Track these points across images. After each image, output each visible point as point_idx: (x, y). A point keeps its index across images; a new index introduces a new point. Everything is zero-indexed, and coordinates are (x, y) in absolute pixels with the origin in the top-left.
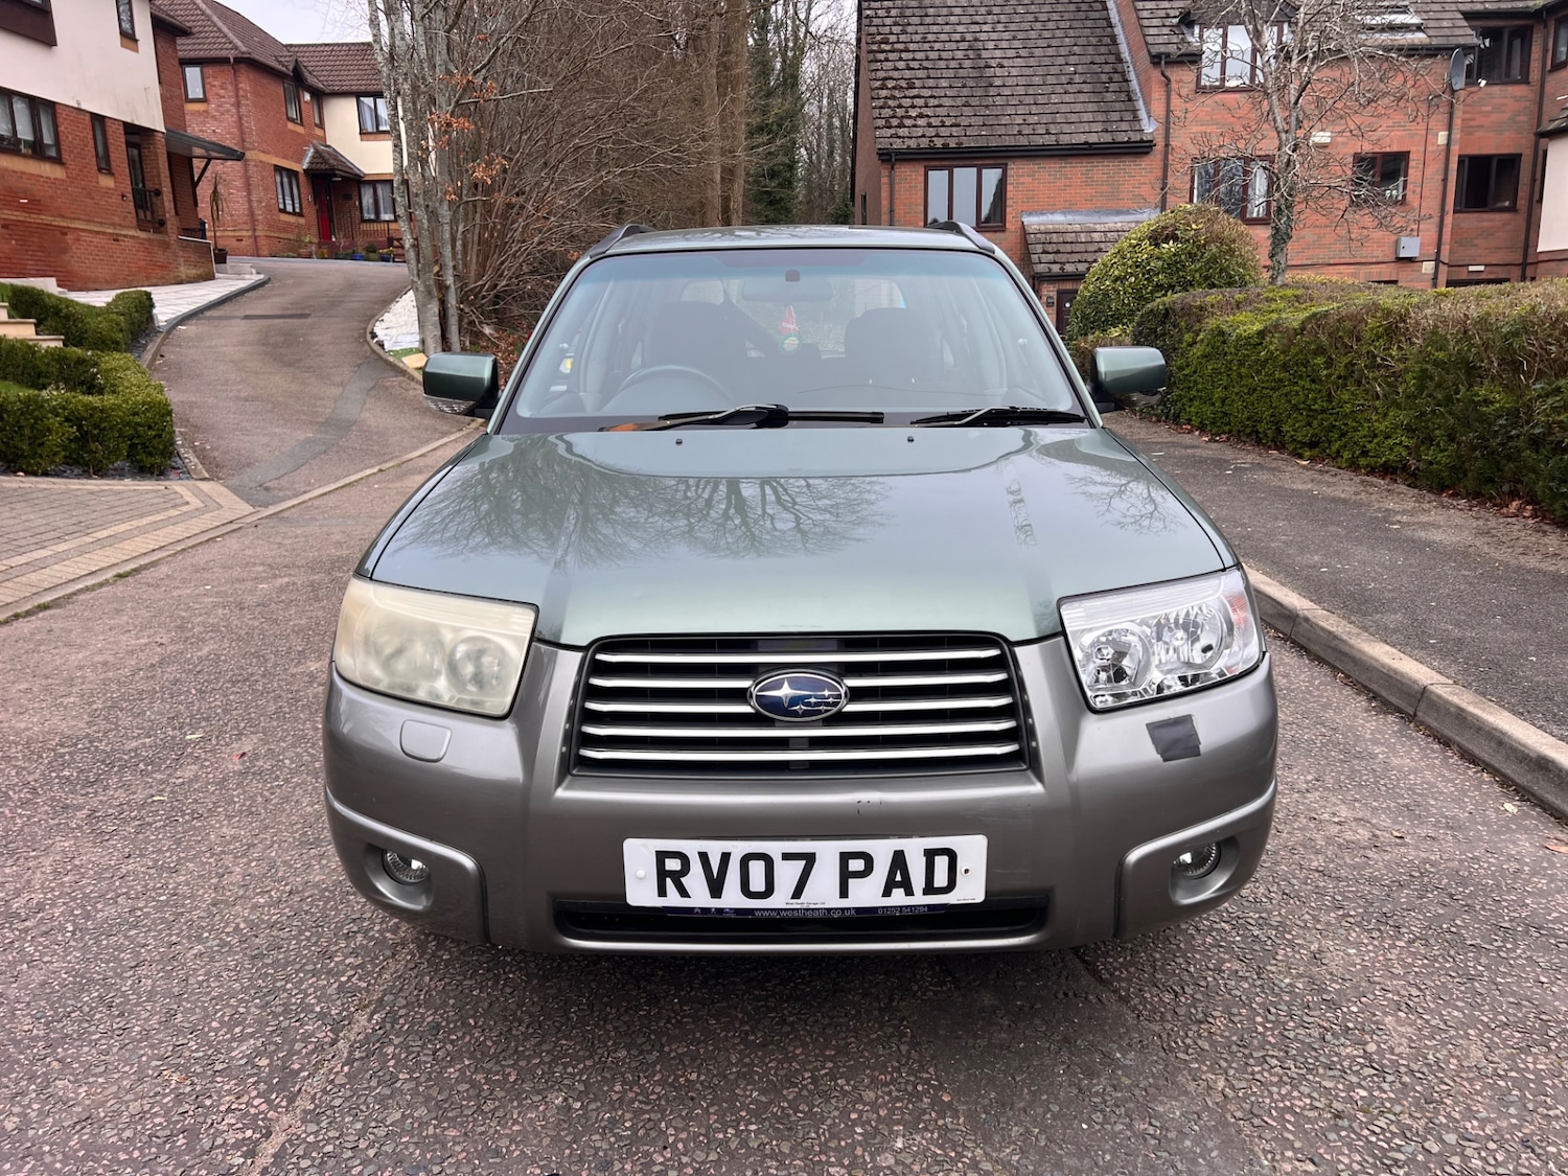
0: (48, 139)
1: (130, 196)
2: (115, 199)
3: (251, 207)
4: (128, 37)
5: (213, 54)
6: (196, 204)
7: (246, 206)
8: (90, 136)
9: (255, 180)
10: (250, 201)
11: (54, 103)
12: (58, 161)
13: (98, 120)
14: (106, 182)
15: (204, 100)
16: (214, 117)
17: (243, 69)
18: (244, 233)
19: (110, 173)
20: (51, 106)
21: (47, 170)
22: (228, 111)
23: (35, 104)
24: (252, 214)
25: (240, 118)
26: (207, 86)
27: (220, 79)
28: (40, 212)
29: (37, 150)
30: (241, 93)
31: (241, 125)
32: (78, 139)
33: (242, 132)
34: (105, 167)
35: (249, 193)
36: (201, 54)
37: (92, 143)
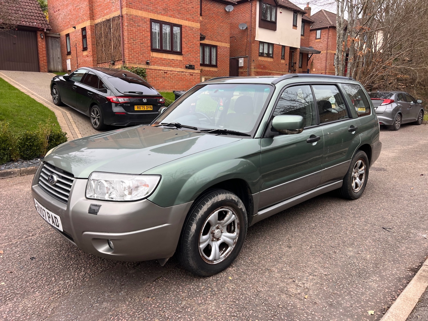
0: (271, 52)
1: (288, 64)
2: (284, 65)
3: (326, 65)
4: (295, 26)
5: (324, 26)
6: (307, 65)
7: (325, 65)
8: (281, 51)
9: (328, 58)
10: (326, 63)
11: (273, 44)
12: (272, 57)
13: (284, 47)
14: (283, 61)
15: (320, 38)
16: (322, 43)
17: (331, 29)
18: (323, 72)
19: (284, 59)
20: (273, 45)
21: (269, 60)
22: (325, 40)
23: (269, 44)
24: (326, 66)
25: (328, 42)
26: (321, 35)
27: (325, 32)
28: (266, 69)
29: (268, 55)
30: (329, 35)
31: (328, 44)
32: (278, 52)
33: (328, 46)
34: (283, 58)
35: (326, 61)
36: (321, 27)
37: (281, 52)
